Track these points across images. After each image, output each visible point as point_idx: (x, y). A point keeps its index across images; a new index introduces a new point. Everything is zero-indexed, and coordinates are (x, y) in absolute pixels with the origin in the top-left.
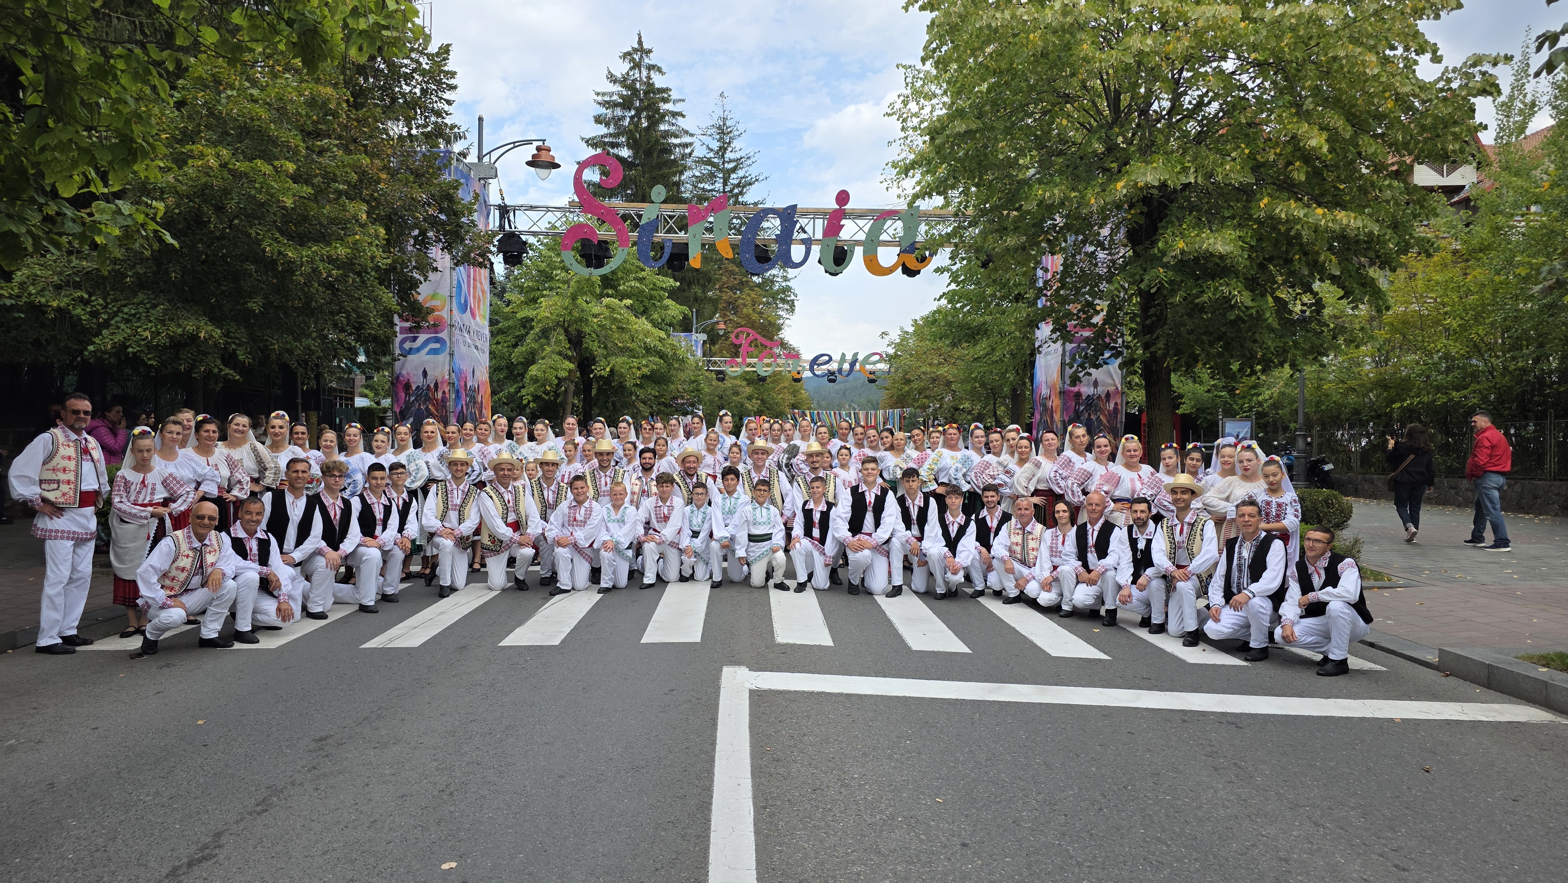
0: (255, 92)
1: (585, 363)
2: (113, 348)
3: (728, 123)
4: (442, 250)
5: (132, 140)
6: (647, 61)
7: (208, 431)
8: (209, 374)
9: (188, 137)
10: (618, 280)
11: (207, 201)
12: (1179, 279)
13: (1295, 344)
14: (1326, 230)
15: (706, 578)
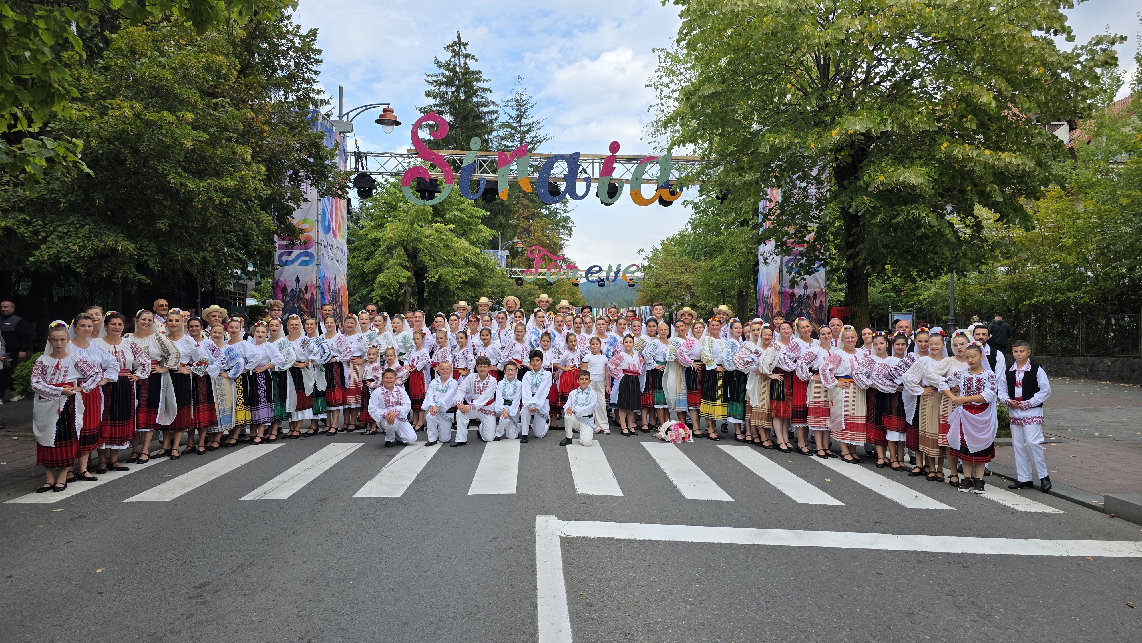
0: (163, 60)
1: (419, 272)
2: (48, 259)
3: (524, 98)
4: (311, 185)
5: (50, 86)
6: (464, 51)
7: (114, 324)
8: (126, 278)
9: (112, 94)
10: (444, 210)
11: (124, 144)
12: (878, 205)
13: (965, 255)
14: (993, 167)
15: (516, 436)
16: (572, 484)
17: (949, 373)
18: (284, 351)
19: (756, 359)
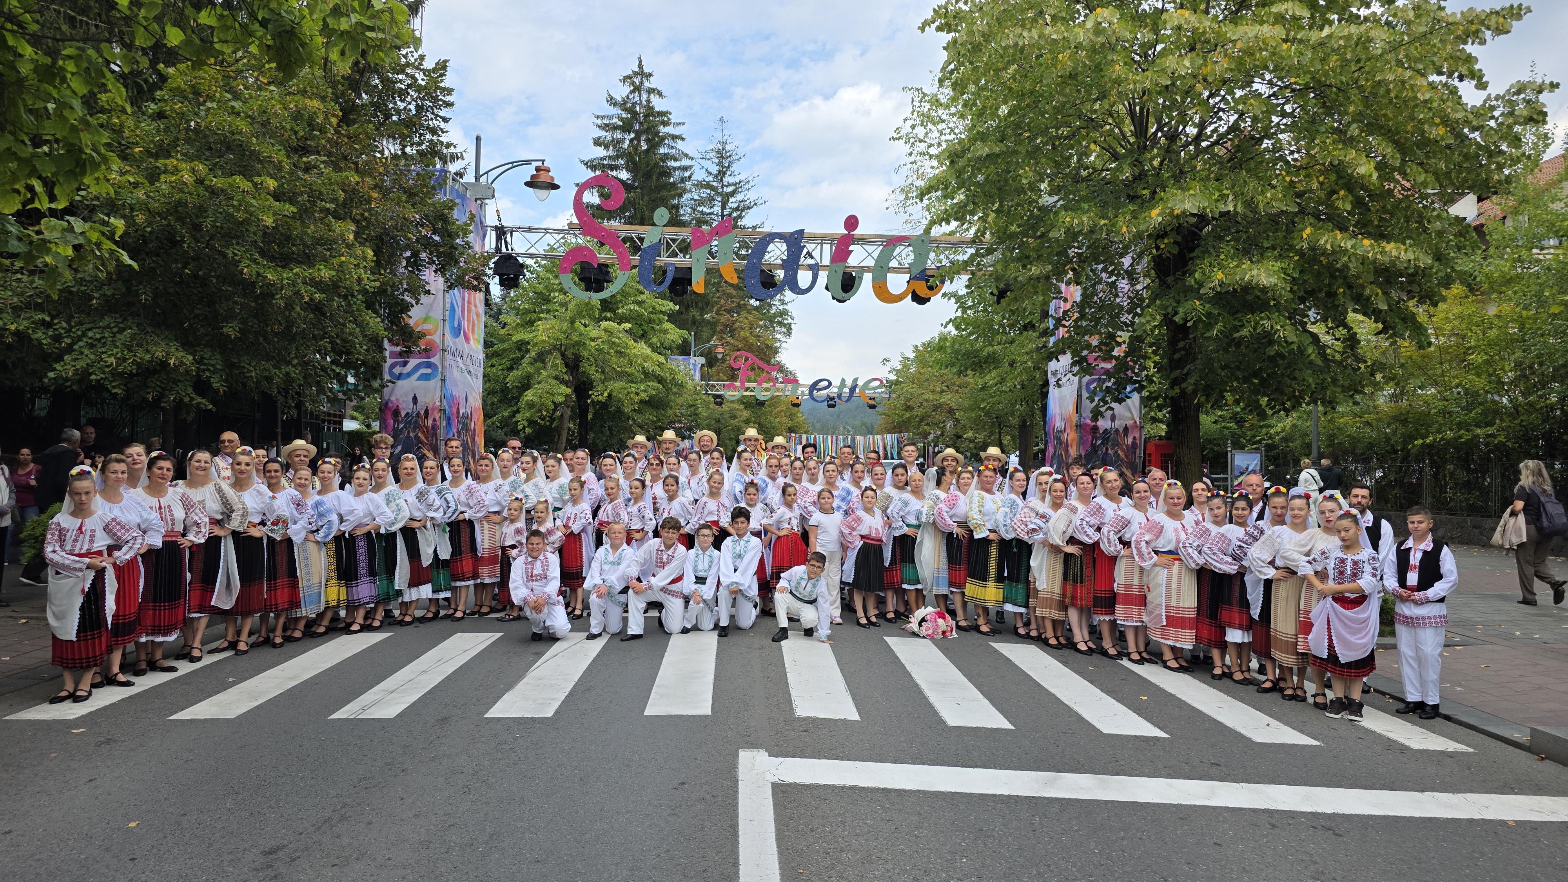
0: (237, 104)
1: (582, 388)
2: (74, 375)
3: (728, 147)
4: (436, 272)
5: (81, 151)
6: (647, 84)
7: (161, 468)
8: (179, 404)
9: (164, 151)
10: (616, 303)
11: (181, 219)
12: (1216, 312)
13: (1334, 380)
14: (1374, 261)
15: (712, 626)
16: (789, 701)
17: (1314, 551)
18: (393, 504)
19: (1043, 525)
